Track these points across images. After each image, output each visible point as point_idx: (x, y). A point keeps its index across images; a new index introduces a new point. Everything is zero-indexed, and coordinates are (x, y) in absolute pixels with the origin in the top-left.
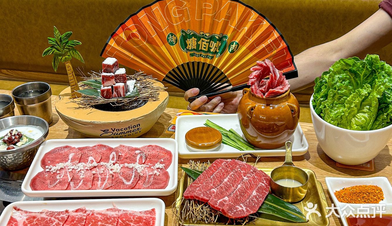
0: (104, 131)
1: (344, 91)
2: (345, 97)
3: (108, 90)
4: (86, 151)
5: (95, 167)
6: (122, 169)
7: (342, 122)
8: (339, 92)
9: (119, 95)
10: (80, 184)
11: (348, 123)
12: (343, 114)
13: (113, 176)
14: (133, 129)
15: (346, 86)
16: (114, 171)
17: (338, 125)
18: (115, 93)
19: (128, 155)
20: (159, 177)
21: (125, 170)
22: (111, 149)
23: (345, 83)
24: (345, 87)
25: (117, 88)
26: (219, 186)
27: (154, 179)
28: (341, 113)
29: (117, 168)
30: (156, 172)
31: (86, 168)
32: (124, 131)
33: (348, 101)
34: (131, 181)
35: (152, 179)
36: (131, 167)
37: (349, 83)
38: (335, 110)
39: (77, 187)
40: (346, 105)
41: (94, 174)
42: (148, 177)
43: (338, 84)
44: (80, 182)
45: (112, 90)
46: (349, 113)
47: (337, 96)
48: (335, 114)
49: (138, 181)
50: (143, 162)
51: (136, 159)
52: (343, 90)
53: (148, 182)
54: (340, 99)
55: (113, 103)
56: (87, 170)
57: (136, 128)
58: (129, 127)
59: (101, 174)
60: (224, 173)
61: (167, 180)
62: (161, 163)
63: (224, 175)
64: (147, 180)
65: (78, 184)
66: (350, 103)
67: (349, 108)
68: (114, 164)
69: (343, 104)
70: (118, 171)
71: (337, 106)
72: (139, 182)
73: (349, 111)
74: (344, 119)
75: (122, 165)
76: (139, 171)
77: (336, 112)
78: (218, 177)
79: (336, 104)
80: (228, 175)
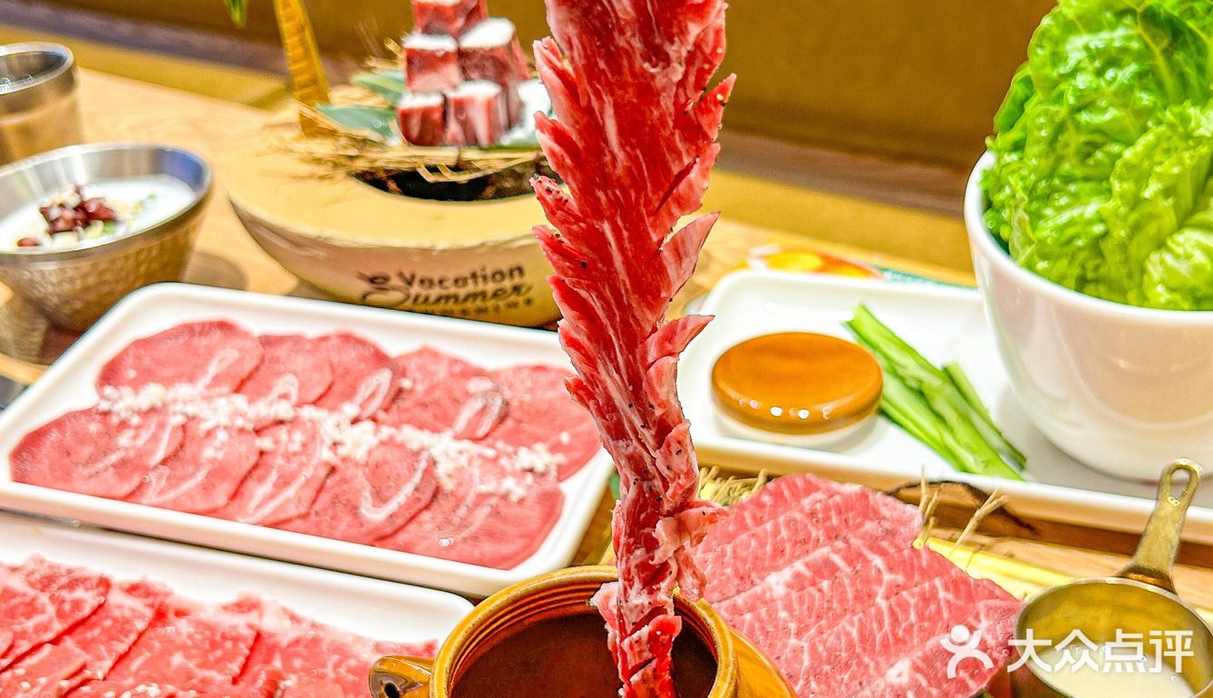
0: (372, 280)
1: (1112, 113)
2: (1115, 148)
3: (425, 114)
4: (282, 351)
5: (281, 422)
6: (383, 449)
7: (1103, 271)
8: (1084, 117)
9: (471, 140)
10: (189, 485)
11: (1130, 276)
12: (1098, 229)
13: (333, 470)
14: (491, 287)
15: (1124, 95)
16: (342, 451)
17: (1082, 284)
18: (454, 128)
19: (438, 394)
20: (517, 511)
21: (390, 454)
22: (380, 359)
23: (1114, 79)
24: (1115, 94)
25: (461, 105)
26: (727, 603)
27: (496, 513)
28: (1090, 222)
29: (361, 441)
30: (509, 484)
31: (240, 422)
32: (453, 290)
33: (1130, 167)
34: (392, 506)
35: (482, 513)
36: (414, 446)
37: (1141, 76)
38: (1060, 210)
39: (171, 495)
40: (1117, 186)
41: (262, 453)
42: (470, 500)
43: (1083, 81)
44: (192, 475)
45: (445, 115)
46: (1136, 229)
47: (1073, 140)
48: (1061, 229)
49: (420, 511)
50: (481, 432)
51: (457, 413)
52: (1104, 111)
53: (464, 524)
54: (1088, 155)
55: (433, 169)
56: (242, 431)
57: (507, 284)
58: (474, 276)
59: (289, 457)
60: (783, 541)
61: (539, 531)
62: (555, 448)
63: (779, 552)
64: (462, 511)
65: (183, 479)
66: (1139, 175)
67: (1136, 202)
68: (355, 421)
69: (1100, 180)
70: (360, 454)
71: (1072, 188)
72: (426, 516)
73: (1133, 217)
74: (1114, 258)
75: (386, 431)
76: (441, 470)
77: (1064, 218)
78: (744, 561)
79: (1069, 179)
80: (798, 557)
